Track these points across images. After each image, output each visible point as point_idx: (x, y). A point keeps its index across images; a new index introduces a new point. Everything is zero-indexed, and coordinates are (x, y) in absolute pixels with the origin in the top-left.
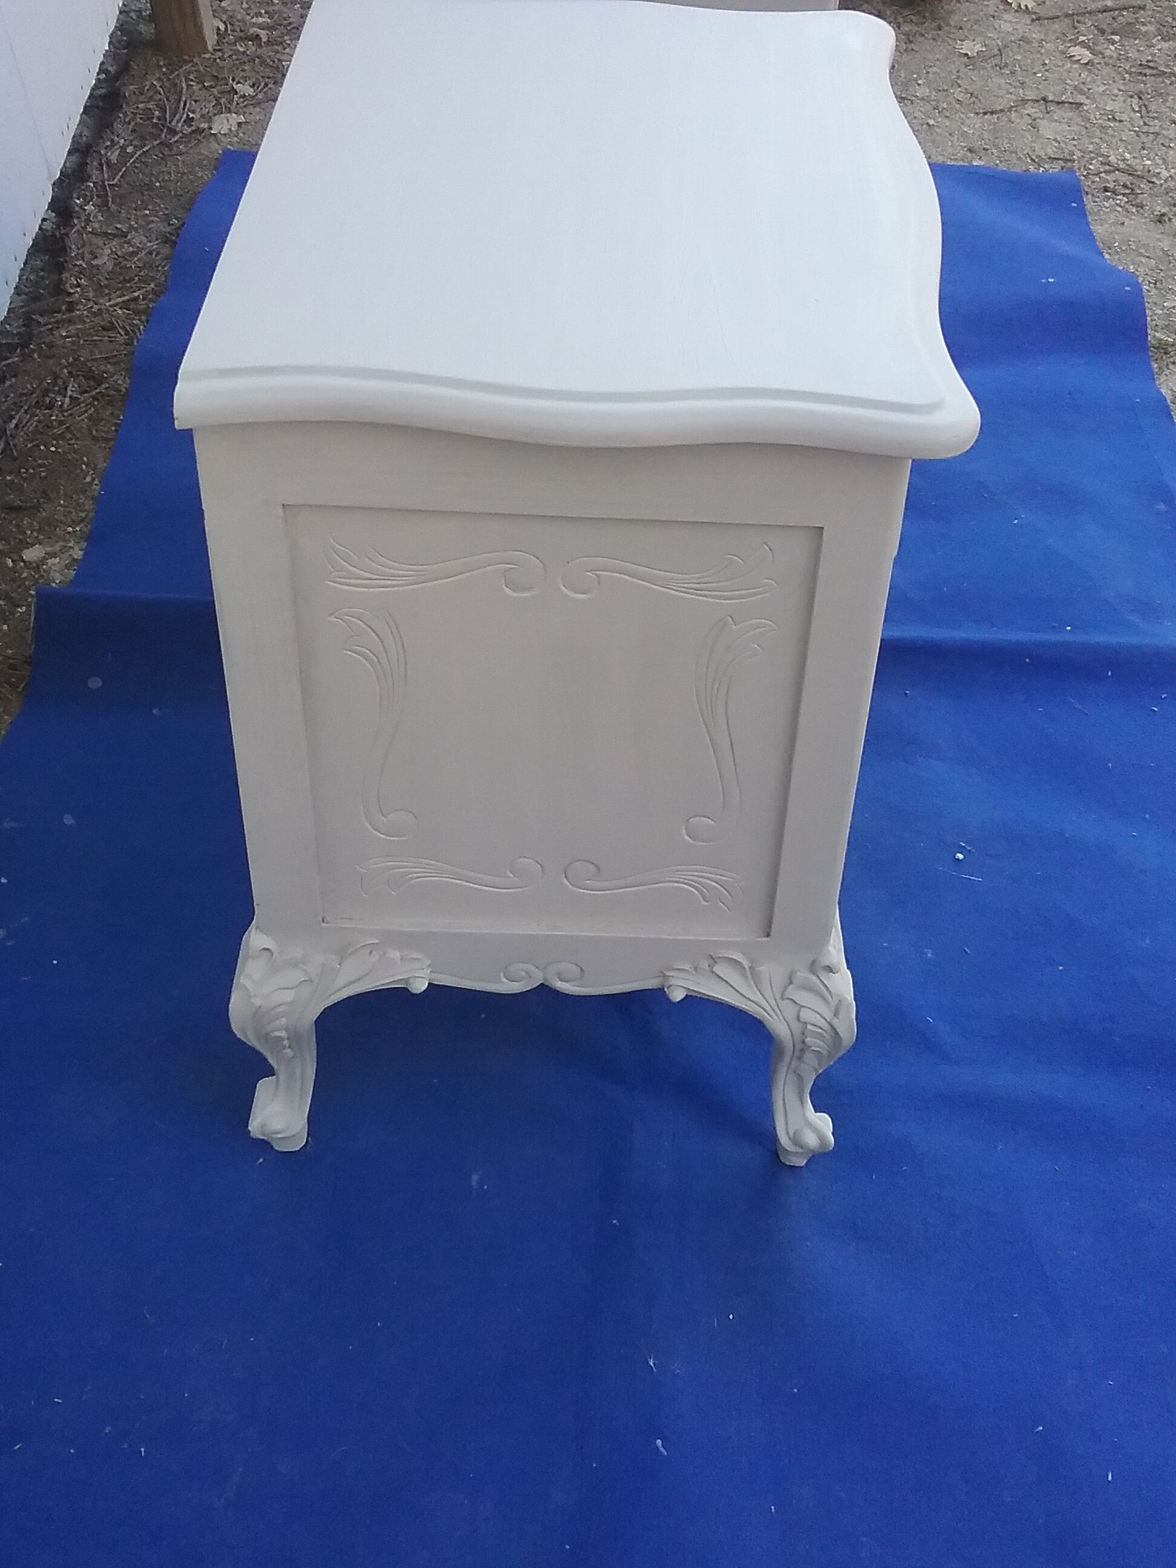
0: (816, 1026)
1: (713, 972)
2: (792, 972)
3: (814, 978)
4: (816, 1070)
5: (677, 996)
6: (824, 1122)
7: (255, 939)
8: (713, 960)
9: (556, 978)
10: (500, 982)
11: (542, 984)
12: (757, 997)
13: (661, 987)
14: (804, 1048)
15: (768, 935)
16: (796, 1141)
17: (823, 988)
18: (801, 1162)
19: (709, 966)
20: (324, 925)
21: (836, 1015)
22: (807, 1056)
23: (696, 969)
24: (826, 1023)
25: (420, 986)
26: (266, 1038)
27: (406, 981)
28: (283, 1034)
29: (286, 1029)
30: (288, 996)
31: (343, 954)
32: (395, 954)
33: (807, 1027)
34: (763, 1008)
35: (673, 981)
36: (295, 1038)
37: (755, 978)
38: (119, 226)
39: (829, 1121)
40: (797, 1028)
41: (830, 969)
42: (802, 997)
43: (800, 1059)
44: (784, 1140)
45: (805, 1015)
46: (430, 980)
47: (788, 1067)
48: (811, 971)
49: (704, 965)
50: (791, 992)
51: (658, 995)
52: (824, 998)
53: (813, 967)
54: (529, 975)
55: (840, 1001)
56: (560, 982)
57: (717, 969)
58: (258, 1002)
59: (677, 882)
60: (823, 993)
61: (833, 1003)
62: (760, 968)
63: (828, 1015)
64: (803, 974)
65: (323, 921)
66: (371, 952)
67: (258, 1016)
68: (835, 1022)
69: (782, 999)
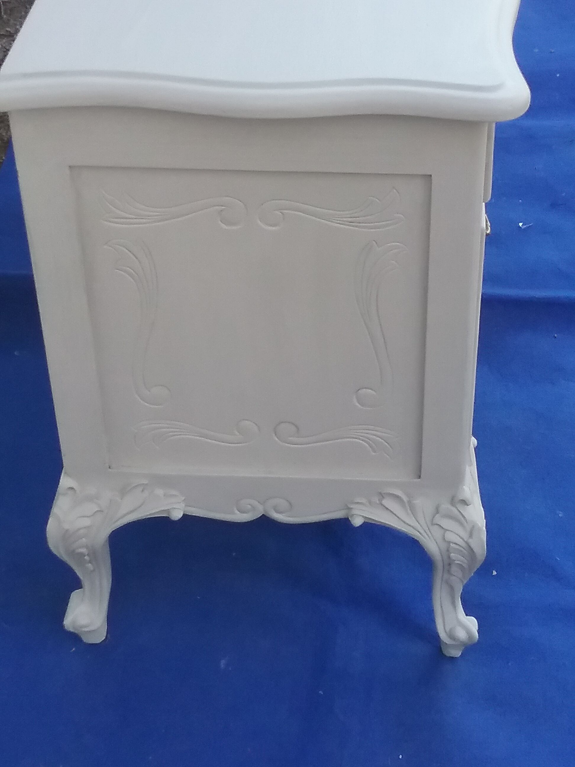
0: (456, 544)
1: (382, 504)
2: (438, 504)
3: (454, 509)
4: (462, 582)
5: (357, 522)
6: (472, 623)
7: (65, 482)
8: (382, 496)
9: (274, 511)
10: (234, 513)
11: (263, 515)
12: (416, 525)
13: (347, 517)
14: (450, 563)
15: (420, 477)
16: (452, 636)
17: (461, 517)
18: (457, 653)
19: (379, 500)
20: (110, 470)
21: (471, 535)
22: (454, 569)
23: (370, 503)
24: (464, 542)
25: (177, 515)
26: (72, 553)
27: (168, 511)
28: (84, 550)
29: (87, 547)
30: (87, 522)
31: (124, 492)
32: (160, 492)
33: (450, 545)
34: (419, 532)
35: (355, 512)
36: (93, 554)
37: (412, 509)
38: (8, 29)
39: (475, 621)
40: (444, 546)
41: (464, 502)
42: (446, 523)
43: (449, 571)
44: (443, 635)
45: (450, 536)
46: (184, 512)
47: (442, 580)
48: (452, 504)
49: (376, 499)
50: (438, 519)
51: (345, 523)
52: (461, 524)
53: (453, 501)
54: (254, 508)
55: (473, 526)
56: (275, 513)
57: (384, 502)
58: (66, 526)
59: (353, 438)
60: (461, 520)
61: (468, 528)
62: (414, 502)
63: (465, 535)
64: (446, 506)
65: (110, 468)
66: (143, 491)
67: (66, 536)
68: (470, 541)
69: (433, 524)
